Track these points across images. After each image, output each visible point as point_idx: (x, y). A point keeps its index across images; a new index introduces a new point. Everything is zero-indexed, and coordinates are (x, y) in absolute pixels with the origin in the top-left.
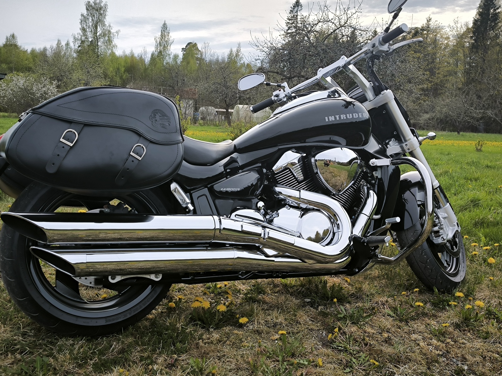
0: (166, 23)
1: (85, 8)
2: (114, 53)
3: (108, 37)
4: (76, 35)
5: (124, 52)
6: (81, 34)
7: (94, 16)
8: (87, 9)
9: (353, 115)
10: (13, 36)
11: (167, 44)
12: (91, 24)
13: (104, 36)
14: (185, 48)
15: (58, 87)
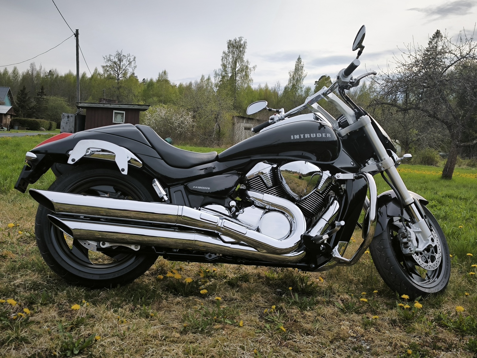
0: (301, 57)
1: (227, 46)
2: (250, 87)
3: (246, 72)
4: (217, 70)
5: (260, 86)
6: (222, 70)
7: (234, 53)
8: (229, 48)
9: (316, 135)
10: (165, 73)
11: (300, 78)
12: (231, 60)
13: (242, 71)
14: (318, 81)
15: (194, 117)
